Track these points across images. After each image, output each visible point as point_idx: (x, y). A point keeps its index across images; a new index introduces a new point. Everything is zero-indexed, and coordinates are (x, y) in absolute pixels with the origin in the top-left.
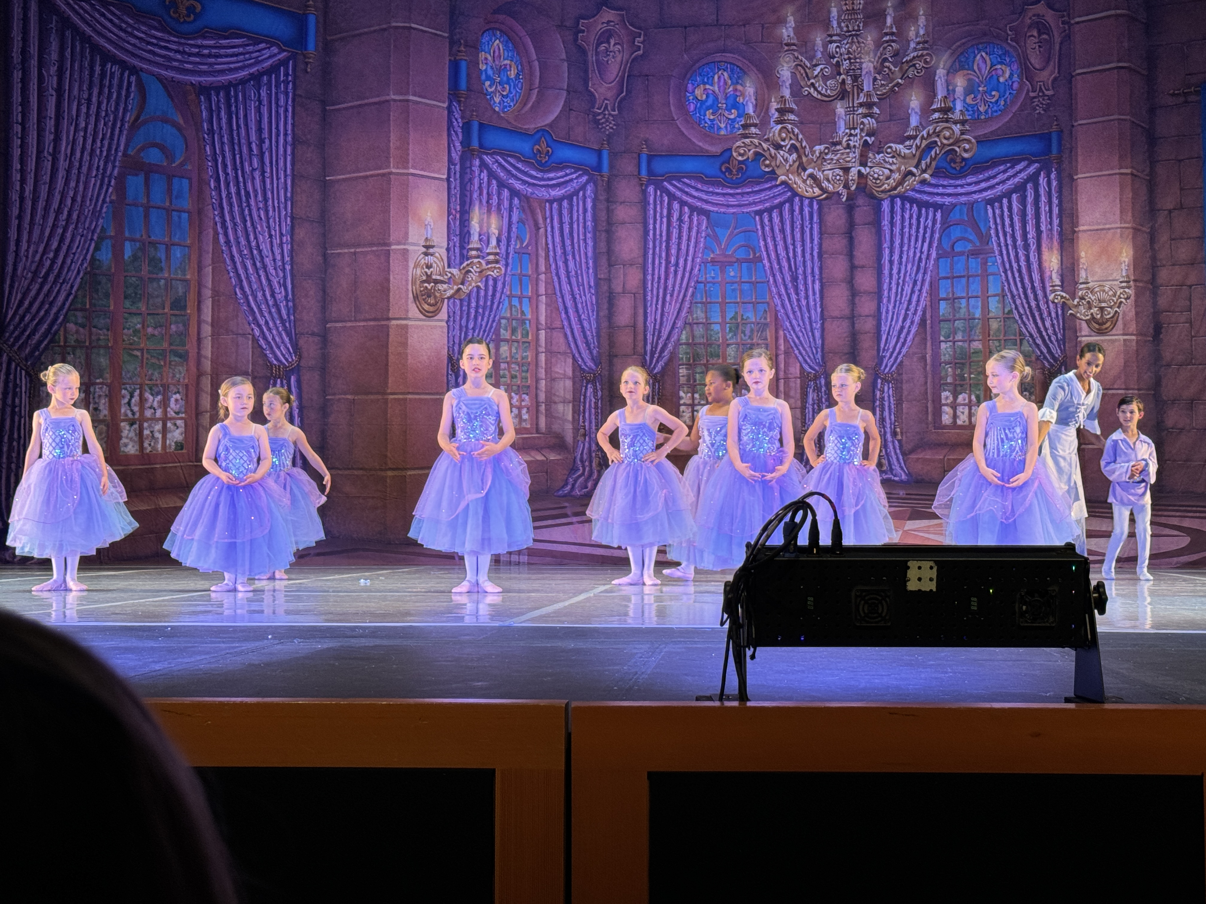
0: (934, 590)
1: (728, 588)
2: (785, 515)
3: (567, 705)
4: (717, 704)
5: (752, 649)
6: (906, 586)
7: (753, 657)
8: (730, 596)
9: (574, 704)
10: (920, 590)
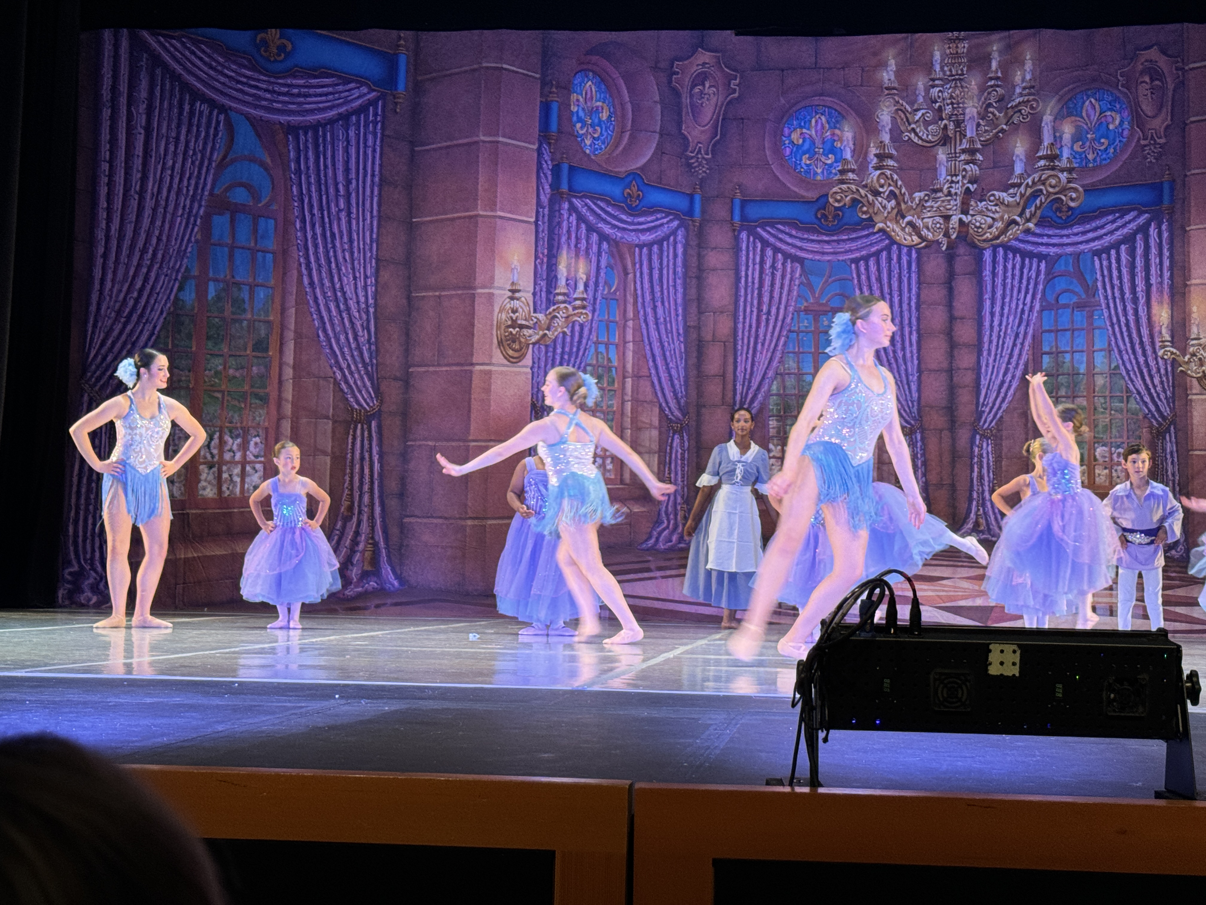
0: (1017, 675)
1: (801, 667)
2: (861, 593)
3: (631, 786)
4: (787, 789)
5: (825, 732)
6: (987, 670)
7: (825, 740)
8: (803, 675)
9: (638, 786)
10: (1002, 675)
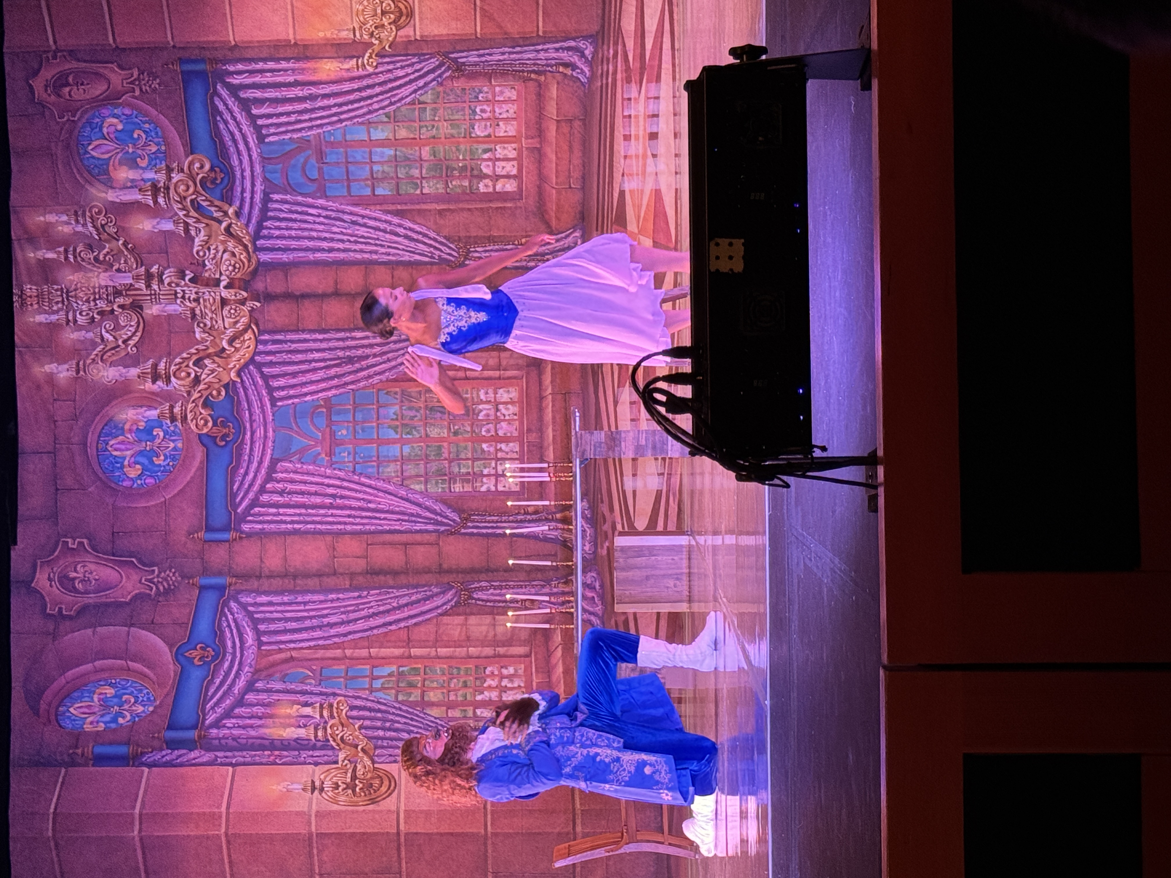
0: (743, 241)
1: (744, 478)
2: (659, 413)
3: (884, 667)
4: (881, 490)
5: (815, 449)
6: (739, 274)
7: (824, 449)
8: (753, 476)
9: (885, 661)
10: (744, 257)
